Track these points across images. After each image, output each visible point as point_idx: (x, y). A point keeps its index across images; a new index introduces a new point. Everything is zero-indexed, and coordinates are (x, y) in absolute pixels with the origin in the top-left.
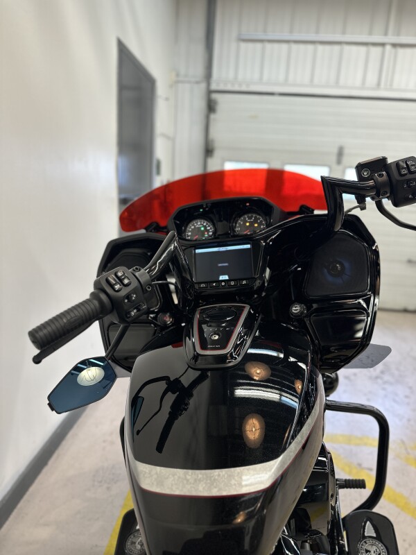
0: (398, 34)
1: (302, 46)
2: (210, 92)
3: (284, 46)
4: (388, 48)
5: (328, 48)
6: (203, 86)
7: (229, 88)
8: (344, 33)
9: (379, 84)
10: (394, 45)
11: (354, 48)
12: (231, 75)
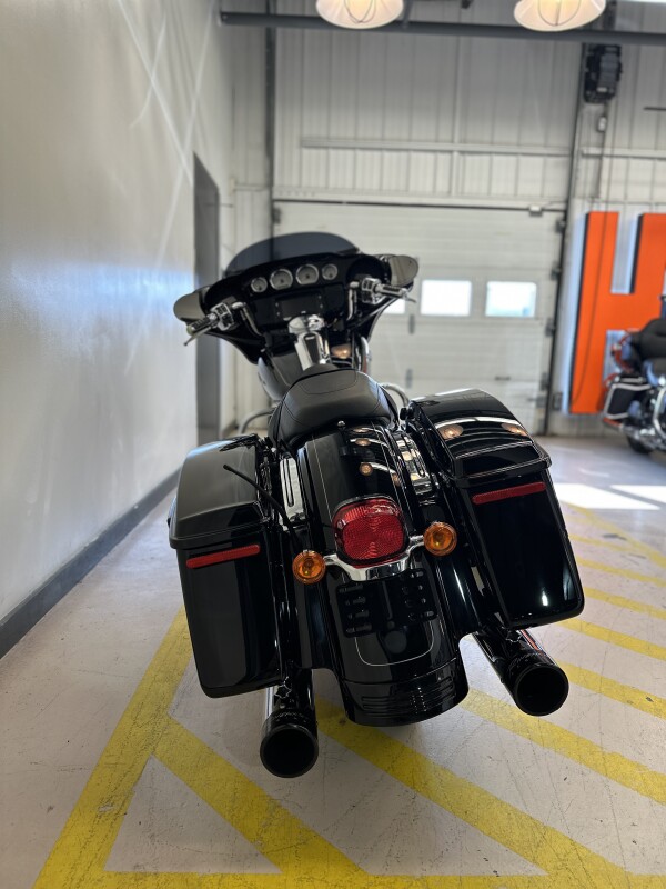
0: (464, 141)
1: (368, 153)
2: (272, 201)
3: (350, 153)
4: (456, 154)
6: (265, 194)
7: (293, 196)
8: (410, 140)
9: (449, 192)
10: (462, 153)
11: (422, 155)
12: (295, 182)
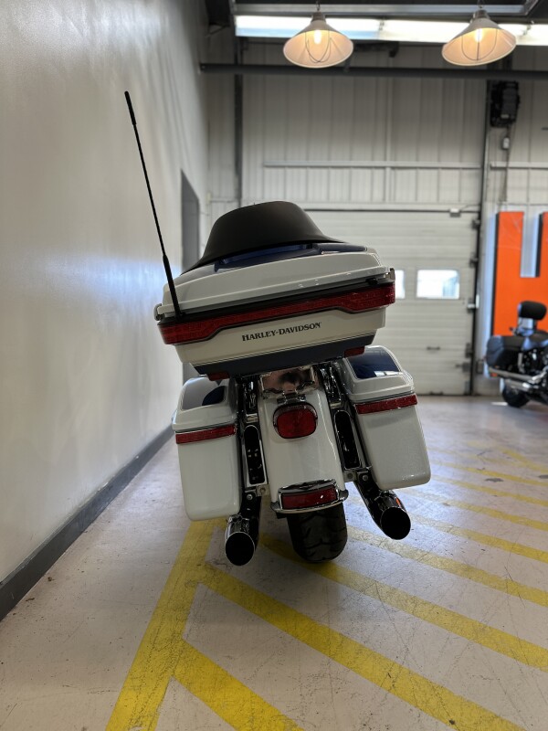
0: (395, 160)
1: (317, 171)
3: (303, 171)
4: (388, 170)
5: (339, 171)
6: (235, 205)
8: (351, 159)
9: (384, 199)
10: (393, 168)
11: (361, 171)
12: (258, 195)
